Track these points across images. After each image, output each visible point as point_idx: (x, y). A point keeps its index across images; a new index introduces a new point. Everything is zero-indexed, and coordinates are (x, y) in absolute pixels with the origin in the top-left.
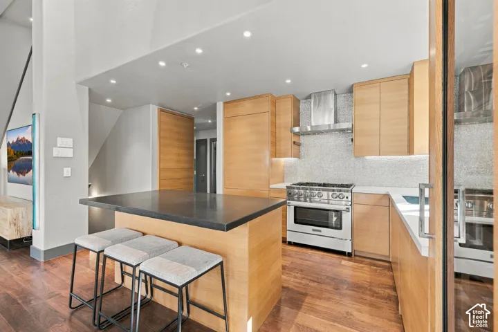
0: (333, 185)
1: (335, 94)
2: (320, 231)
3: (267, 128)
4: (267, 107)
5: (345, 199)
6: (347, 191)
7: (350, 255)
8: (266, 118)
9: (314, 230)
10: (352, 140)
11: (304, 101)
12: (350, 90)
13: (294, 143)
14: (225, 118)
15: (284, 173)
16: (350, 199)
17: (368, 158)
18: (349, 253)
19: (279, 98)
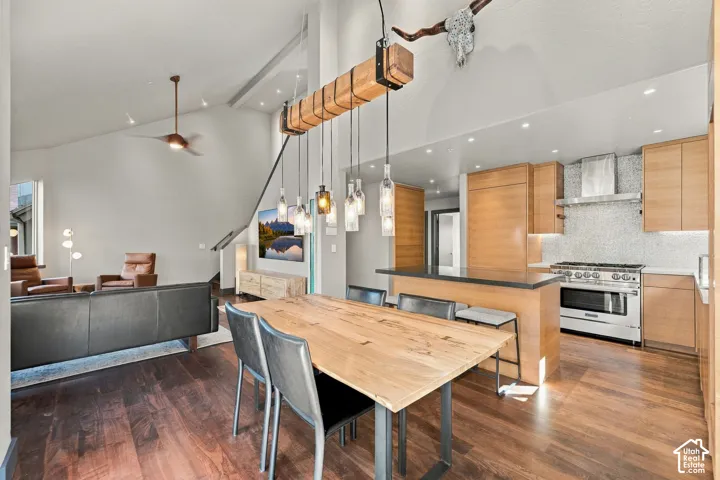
0: (614, 266)
1: (616, 157)
2: (596, 316)
3: (523, 201)
4: (524, 177)
5: (631, 280)
6: (635, 272)
7: (638, 345)
8: (523, 190)
9: (586, 315)
10: (641, 212)
11: (570, 166)
12: (639, 152)
13: (558, 216)
14: (469, 191)
15: (541, 251)
16: (638, 280)
17: (665, 233)
18: (636, 342)
19: (538, 166)
